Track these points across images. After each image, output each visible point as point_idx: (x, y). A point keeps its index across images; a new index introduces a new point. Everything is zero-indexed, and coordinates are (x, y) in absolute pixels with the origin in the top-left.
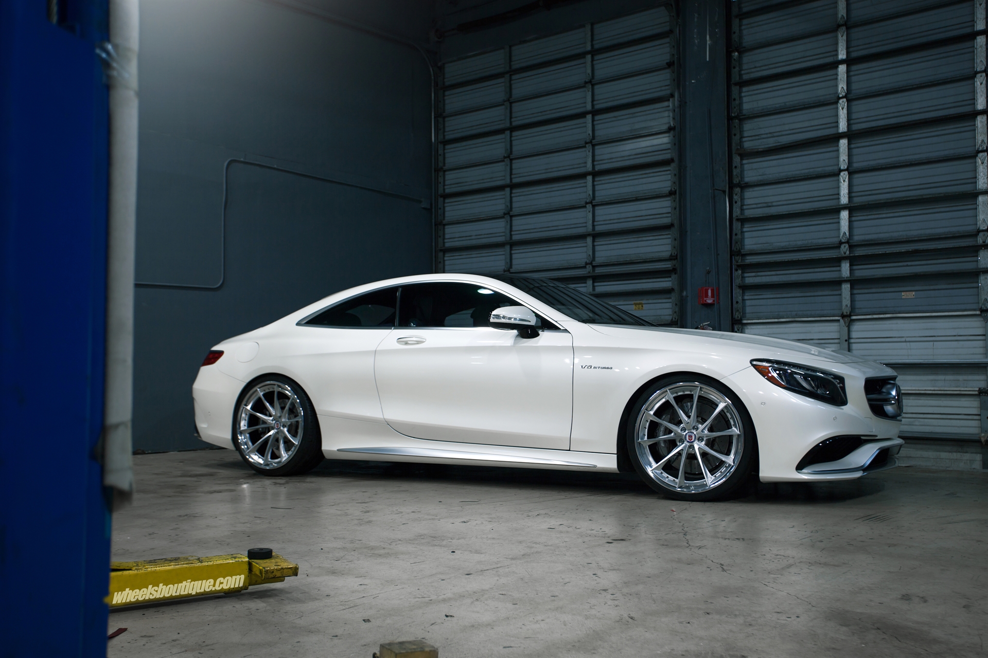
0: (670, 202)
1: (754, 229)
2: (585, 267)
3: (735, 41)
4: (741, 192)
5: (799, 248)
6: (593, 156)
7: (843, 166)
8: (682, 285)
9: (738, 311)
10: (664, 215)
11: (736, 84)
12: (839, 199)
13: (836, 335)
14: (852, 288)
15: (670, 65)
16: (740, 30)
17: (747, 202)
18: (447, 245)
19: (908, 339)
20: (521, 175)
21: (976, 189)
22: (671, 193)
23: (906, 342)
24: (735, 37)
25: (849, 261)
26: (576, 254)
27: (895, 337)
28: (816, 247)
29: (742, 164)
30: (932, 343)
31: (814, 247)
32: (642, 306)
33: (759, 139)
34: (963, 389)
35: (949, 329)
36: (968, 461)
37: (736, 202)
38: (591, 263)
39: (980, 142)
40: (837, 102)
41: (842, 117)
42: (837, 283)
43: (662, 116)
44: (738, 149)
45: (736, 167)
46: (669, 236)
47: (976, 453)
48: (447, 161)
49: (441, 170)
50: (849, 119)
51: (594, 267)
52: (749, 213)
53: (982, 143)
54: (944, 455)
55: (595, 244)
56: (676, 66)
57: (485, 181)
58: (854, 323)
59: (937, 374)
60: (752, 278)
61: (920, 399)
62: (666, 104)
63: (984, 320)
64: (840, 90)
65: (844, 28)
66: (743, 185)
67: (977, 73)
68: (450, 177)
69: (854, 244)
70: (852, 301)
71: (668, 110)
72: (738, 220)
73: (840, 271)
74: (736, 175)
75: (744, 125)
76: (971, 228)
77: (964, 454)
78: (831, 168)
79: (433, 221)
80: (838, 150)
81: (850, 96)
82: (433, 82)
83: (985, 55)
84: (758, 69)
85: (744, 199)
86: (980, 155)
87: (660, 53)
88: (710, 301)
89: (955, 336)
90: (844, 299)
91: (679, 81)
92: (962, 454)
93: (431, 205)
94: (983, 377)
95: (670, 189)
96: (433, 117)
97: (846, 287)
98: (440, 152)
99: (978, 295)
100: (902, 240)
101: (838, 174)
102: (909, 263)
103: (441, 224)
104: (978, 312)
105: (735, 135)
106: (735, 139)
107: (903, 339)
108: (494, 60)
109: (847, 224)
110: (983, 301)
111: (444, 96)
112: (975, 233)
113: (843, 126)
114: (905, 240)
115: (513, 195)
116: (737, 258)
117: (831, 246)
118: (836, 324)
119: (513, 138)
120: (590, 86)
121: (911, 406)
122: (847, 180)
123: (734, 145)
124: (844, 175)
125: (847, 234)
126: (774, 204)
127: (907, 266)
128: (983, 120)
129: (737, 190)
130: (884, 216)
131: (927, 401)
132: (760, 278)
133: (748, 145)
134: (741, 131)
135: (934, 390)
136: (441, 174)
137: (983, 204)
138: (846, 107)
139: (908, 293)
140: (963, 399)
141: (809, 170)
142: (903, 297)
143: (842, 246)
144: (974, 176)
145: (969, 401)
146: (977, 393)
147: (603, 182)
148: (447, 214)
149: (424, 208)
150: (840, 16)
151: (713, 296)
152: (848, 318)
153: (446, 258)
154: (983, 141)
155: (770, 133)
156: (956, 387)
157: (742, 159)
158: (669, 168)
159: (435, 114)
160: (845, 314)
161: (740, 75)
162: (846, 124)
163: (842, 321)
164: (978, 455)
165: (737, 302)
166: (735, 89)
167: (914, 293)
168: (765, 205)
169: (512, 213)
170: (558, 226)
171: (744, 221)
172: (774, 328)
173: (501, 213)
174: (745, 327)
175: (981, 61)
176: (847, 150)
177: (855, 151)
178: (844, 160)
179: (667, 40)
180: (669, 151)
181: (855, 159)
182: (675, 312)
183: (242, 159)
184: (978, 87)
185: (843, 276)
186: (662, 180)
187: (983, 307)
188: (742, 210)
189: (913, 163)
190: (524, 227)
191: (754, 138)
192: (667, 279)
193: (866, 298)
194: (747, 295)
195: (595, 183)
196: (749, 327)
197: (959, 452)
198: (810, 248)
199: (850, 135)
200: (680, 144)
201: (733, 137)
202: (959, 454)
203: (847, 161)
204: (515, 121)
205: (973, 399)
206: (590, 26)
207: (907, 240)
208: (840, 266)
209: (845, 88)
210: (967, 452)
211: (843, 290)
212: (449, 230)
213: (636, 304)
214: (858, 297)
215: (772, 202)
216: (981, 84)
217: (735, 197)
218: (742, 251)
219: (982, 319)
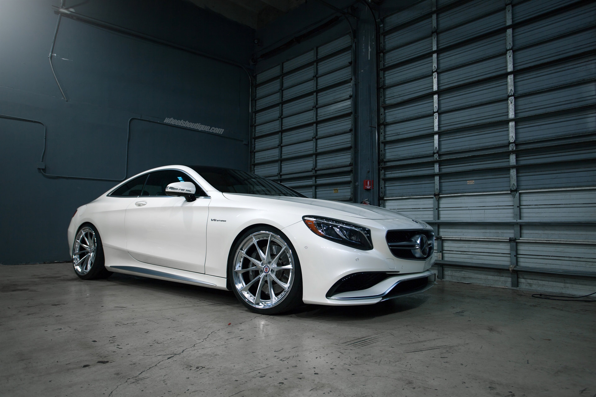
0: (350, 135)
1: (390, 147)
2: (311, 171)
3: (381, 47)
4: (384, 128)
5: (412, 157)
6: (317, 114)
7: (435, 110)
8: (356, 179)
9: (382, 193)
10: (348, 142)
11: (382, 70)
12: (434, 128)
13: (432, 206)
14: (440, 179)
15: (350, 63)
16: (384, 42)
17: (387, 133)
18: (256, 162)
19: (470, 208)
20: (286, 126)
21: (508, 119)
22: (351, 130)
23: (469, 210)
24: (382, 45)
25: (438, 164)
26: (308, 164)
27: (463, 207)
28: (421, 156)
29: (385, 113)
30: (484, 210)
31: (420, 156)
32: (338, 191)
33: (393, 99)
34: (501, 238)
35: (493, 202)
36: (504, 282)
37: (382, 133)
38: (315, 169)
39: (509, 91)
40: (432, 75)
41: (434, 82)
42: (432, 176)
43: (347, 91)
44: (383, 104)
45: (382, 114)
46: (350, 153)
47: (508, 277)
48: (257, 121)
49: (253, 126)
50: (438, 84)
51: (316, 171)
52: (388, 139)
53: (511, 91)
54: (490, 277)
55: (317, 159)
56: (354, 64)
57: (271, 130)
58: (442, 199)
59: (486, 229)
60: (389, 175)
61: (476, 244)
62: (349, 84)
63: (513, 197)
64: (433, 67)
65: (435, 34)
66: (385, 124)
67: (507, 50)
68: (258, 128)
69: (441, 154)
70: (440, 186)
71: (350, 87)
72: (382, 143)
73: (434, 169)
74: (382, 119)
75: (386, 92)
76: (506, 142)
77: (501, 277)
78: (429, 112)
79: (249, 150)
80: (433, 102)
81: (439, 71)
82: (251, 83)
83: (512, 40)
84: (393, 61)
85: (386, 131)
86: (510, 98)
87: (346, 58)
88: (368, 188)
89: (497, 206)
90: (435, 185)
91: (355, 72)
92: (500, 277)
93: (248, 142)
94: (512, 231)
95: (350, 128)
96: (250, 100)
97: (437, 178)
98: (254, 117)
99: (510, 182)
100: (467, 150)
101: (433, 115)
102: (471, 164)
103: (253, 152)
104: (509, 192)
105: (381, 97)
106: (381, 99)
107: (468, 208)
108: (276, 71)
109: (437, 142)
110: (512, 185)
111: (256, 90)
112: (507, 145)
113: (435, 88)
114: (468, 150)
115: (283, 136)
116: (381, 164)
117: (429, 155)
118: (432, 200)
119: (283, 108)
120: (316, 78)
121: (472, 248)
122: (437, 118)
123: (381, 102)
124: (436, 115)
125: (438, 148)
126: (401, 133)
127: (470, 165)
128: (511, 78)
129: (382, 127)
130: (458, 137)
131: (480, 245)
132: (393, 174)
133: (388, 102)
134: (384, 95)
135: (484, 239)
136: (254, 127)
137: (512, 127)
138: (436, 77)
139: (470, 181)
140: (501, 244)
141: (418, 114)
142: (468, 184)
143: (435, 155)
144: (507, 111)
145: (504, 245)
146: (508, 240)
147: (321, 127)
148: (256, 147)
149: (245, 144)
150: (433, 27)
151: (370, 185)
152: (438, 196)
153: (255, 169)
154: (511, 90)
155: (399, 95)
156: (497, 237)
157: (385, 110)
158: (350, 118)
159: (251, 99)
160: (436, 194)
161: (384, 65)
162: (437, 87)
163: (434, 198)
164: (510, 278)
165: (382, 188)
166: (381, 73)
167: (474, 181)
168: (396, 134)
169: (282, 145)
170: (301, 150)
171: (386, 143)
172: (400, 202)
173: (277, 145)
174: (386, 202)
175: (510, 43)
176: (437, 101)
177: (442, 101)
178: (436, 107)
179: (350, 51)
180: (350, 109)
181: (442, 106)
182: (352, 194)
183: (139, 118)
184: (508, 59)
185: (435, 172)
186: (347, 124)
187: (512, 188)
188: (385, 137)
189: (473, 105)
190: (288, 151)
191: (391, 98)
192: (349, 176)
193: (448, 185)
194: (387, 184)
195: (318, 128)
196: (388, 202)
197: (499, 276)
198: (418, 157)
199: (440, 93)
200: (355, 105)
201: (380, 98)
202: (498, 277)
203: (437, 107)
204: (284, 99)
205: (506, 244)
206: (316, 48)
207: (470, 150)
208: (434, 167)
209: (436, 66)
210: (503, 276)
211: (435, 180)
212: (257, 155)
213: (335, 190)
214: (444, 184)
215: (399, 133)
216: (510, 57)
217: (382, 131)
218: (384, 160)
219: (512, 196)
